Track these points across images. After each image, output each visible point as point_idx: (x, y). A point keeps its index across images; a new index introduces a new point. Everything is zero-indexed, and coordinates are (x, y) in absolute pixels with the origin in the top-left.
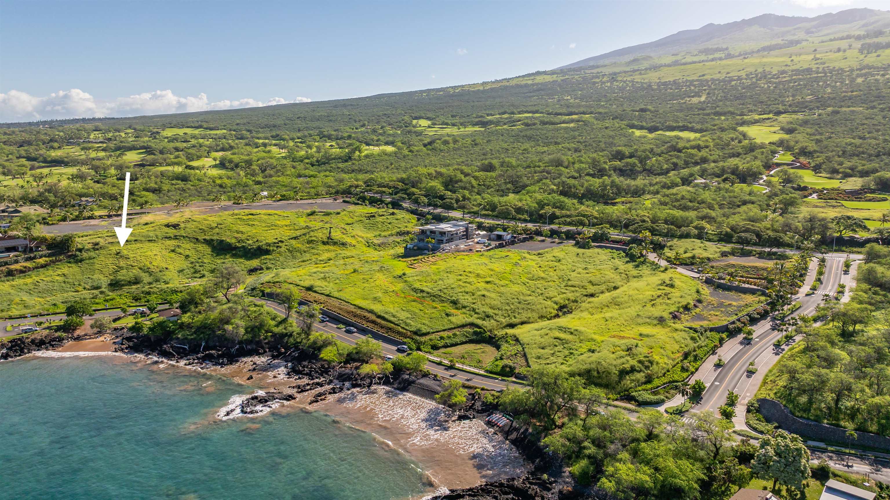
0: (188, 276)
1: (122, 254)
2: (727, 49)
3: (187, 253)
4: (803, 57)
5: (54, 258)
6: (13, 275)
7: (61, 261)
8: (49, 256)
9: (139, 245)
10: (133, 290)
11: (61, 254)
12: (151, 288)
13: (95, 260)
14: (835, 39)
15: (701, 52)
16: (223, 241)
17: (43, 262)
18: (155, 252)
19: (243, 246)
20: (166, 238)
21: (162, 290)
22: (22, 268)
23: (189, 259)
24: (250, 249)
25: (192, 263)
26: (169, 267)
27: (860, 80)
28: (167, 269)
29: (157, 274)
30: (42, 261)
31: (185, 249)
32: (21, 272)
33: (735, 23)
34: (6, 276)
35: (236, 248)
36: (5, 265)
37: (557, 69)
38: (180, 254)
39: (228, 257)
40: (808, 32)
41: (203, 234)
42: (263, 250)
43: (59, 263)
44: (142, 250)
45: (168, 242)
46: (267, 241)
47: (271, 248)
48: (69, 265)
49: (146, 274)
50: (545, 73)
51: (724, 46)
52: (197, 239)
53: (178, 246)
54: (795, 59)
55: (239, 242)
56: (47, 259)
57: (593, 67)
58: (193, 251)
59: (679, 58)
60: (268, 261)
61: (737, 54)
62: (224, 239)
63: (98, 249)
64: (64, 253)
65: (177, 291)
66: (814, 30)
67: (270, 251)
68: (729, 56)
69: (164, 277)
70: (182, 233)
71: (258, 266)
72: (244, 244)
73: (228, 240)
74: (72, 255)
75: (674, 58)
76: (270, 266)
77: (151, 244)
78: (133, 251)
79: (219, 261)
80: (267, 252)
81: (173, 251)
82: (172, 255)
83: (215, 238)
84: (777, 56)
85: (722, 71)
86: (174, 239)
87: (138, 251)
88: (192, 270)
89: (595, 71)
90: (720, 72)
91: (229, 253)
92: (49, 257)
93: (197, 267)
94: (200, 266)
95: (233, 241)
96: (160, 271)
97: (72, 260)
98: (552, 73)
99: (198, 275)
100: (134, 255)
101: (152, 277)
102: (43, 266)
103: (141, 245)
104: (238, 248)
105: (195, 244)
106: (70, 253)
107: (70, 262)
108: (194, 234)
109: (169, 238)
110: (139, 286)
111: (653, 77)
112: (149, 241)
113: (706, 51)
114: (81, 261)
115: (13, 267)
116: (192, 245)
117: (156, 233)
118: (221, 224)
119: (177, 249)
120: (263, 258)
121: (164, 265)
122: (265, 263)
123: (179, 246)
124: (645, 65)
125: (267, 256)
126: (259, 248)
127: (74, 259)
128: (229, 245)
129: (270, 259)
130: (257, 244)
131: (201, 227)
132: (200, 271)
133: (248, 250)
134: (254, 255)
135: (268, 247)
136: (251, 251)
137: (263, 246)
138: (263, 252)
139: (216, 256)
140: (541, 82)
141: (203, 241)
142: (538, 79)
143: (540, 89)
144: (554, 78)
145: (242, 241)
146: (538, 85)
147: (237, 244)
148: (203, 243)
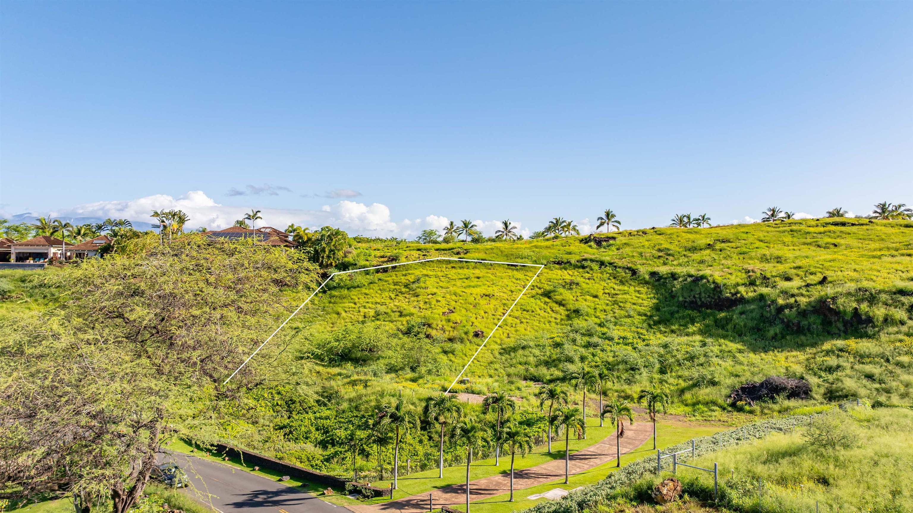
16: (702, 278)
19: (762, 297)
20: (558, 263)
24: (780, 309)
28: (477, 335)
31: (585, 294)
35: (731, 302)
38: (562, 303)
39: (697, 328)
41: (659, 261)
42: (837, 313)
46: (865, 284)
47: (879, 312)
52: (634, 272)
53: (571, 283)
55: (752, 282)
58: (604, 301)
60: (845, 362)
63: (385, 270)
67: (869, 320)
70: (608, 254)
71: (789, 375)
76: (849, 384)
80: (857, 326)
81: (547, 294)
82: (539, 303)
91: (706, 317)
94: (589, 345)
99: (552, 372)
104: (742, 300)
105: (621, 283)
106: (322, 271)
108: (635, 259)
109: (566, 264)
117: (546, 251)
119: (561, 291)
120: (827, 346)
122: (830, 370)
123: (570, 285)
126: (823, 309)
128: (717, 290)
129: (861, 357)
130: (817, 293)
133: (773, 312)
134: (799, 330)
135: (864, 307)
136: (784, 315)
137: (841, 301)
138: (840, 325)
139: (658, 322)
141: (648, 278)
145: (767, 281)
147: (743, 289)
148: (646, 283)
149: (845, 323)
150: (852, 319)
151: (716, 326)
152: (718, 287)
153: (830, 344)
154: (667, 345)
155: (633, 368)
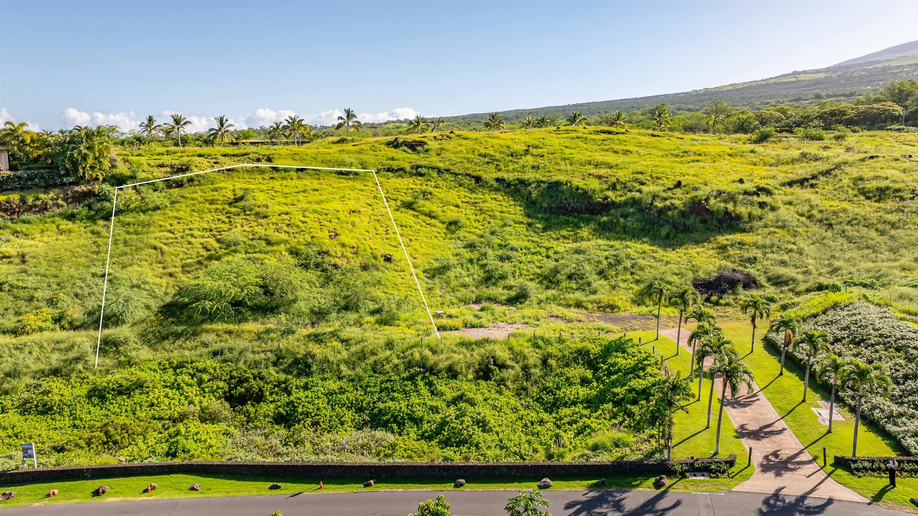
0: (462, 293)
1: (249, 202)
3: (452, 214)
9: (308, 182)
10: (240, 344)
12: (317, 339)
13: (157, 216)
16: (558, 184)
18: (352, 205)
20: (389, 170)
21: (362, 356)
23: (461, 233)
24: (661, 212)
25: (471, 246)
26: (396, 256)
28: (388, 259)
29: (350, 279)
31: (445, 203)
35: (606, 206)
37: (833, 67)
38: (431, 215)
39: (585, 232)
41: (492, 167)
42: (711, 213)
43: (31, 217)
44: (316, 197)
45: (395, 182)
47: (742, 210)
48: (66, 225)
49: (313, 275)
50: (805, 72)
52: (478, 179)
53: (424, 193)
55: (613, 187)
57: (871, 63)
58: (470, 211)
62: (562, 178)
63: (179, 185)
64: (62, 186)
65: (432, 370)
67: (738, 217)
69: (378, 293)
70: (434, 160)
71: (725, 269)
72: (637, 195)
73: (577, 182)
74: (88, 194)
77: (345, 183)
78: (286, 195)
79: (561, 247)
81: (409, 206)
82: (407, 217)
83: (530, 175)
86: (411, 175)
87: (301, 196)
88: (477, 273)
89: (880, 66)
91: (587, 222)
93: (492, 262)
94: (502, 259)
95: (594, 184)
96: (365, 268)
97: (81, 209)
98: (827, 70)
99: (498, 291)
100: (285, 209)
101: (331, 289)
103: (315, 184)
104: (614, 204)
105: (472, 191)
106: (83, 188)
107: (71, 217)
108: (467, 165)
109: (399, 171)
110: (271, 323)
112: (341, 173)
114: (110, 214)
116: (463, 192)
117: (363, 157)
118: (537, 147)
119: (421, 202)
120: (723, 241)
121: (382, 249)
125: (738, 237)
126: (697, 206)
127: (87, 206)
128: (585, 195)
130: (684, 195)
131: (483, 151)
132: (503, 277)
133: (656, 214)
134: (687, 229)
135: (730, 206)
136: (667, 216)
137: (712, 201)
138: (715, 222)
139: (545, 230)
140: (807, 79)
141: (495, 184)
142: (802, 77)
143: (816, 83)
144: (822, 75)
145: (625, 186)
146: (809, 81)
147: (610, 194)
148: (497, 190)
149: (720, 221)
150: (723, 217)
151: (603, 229)
152: (585, 192)
153: (722, 239)
154: (578, 252)
155: (570, 277)
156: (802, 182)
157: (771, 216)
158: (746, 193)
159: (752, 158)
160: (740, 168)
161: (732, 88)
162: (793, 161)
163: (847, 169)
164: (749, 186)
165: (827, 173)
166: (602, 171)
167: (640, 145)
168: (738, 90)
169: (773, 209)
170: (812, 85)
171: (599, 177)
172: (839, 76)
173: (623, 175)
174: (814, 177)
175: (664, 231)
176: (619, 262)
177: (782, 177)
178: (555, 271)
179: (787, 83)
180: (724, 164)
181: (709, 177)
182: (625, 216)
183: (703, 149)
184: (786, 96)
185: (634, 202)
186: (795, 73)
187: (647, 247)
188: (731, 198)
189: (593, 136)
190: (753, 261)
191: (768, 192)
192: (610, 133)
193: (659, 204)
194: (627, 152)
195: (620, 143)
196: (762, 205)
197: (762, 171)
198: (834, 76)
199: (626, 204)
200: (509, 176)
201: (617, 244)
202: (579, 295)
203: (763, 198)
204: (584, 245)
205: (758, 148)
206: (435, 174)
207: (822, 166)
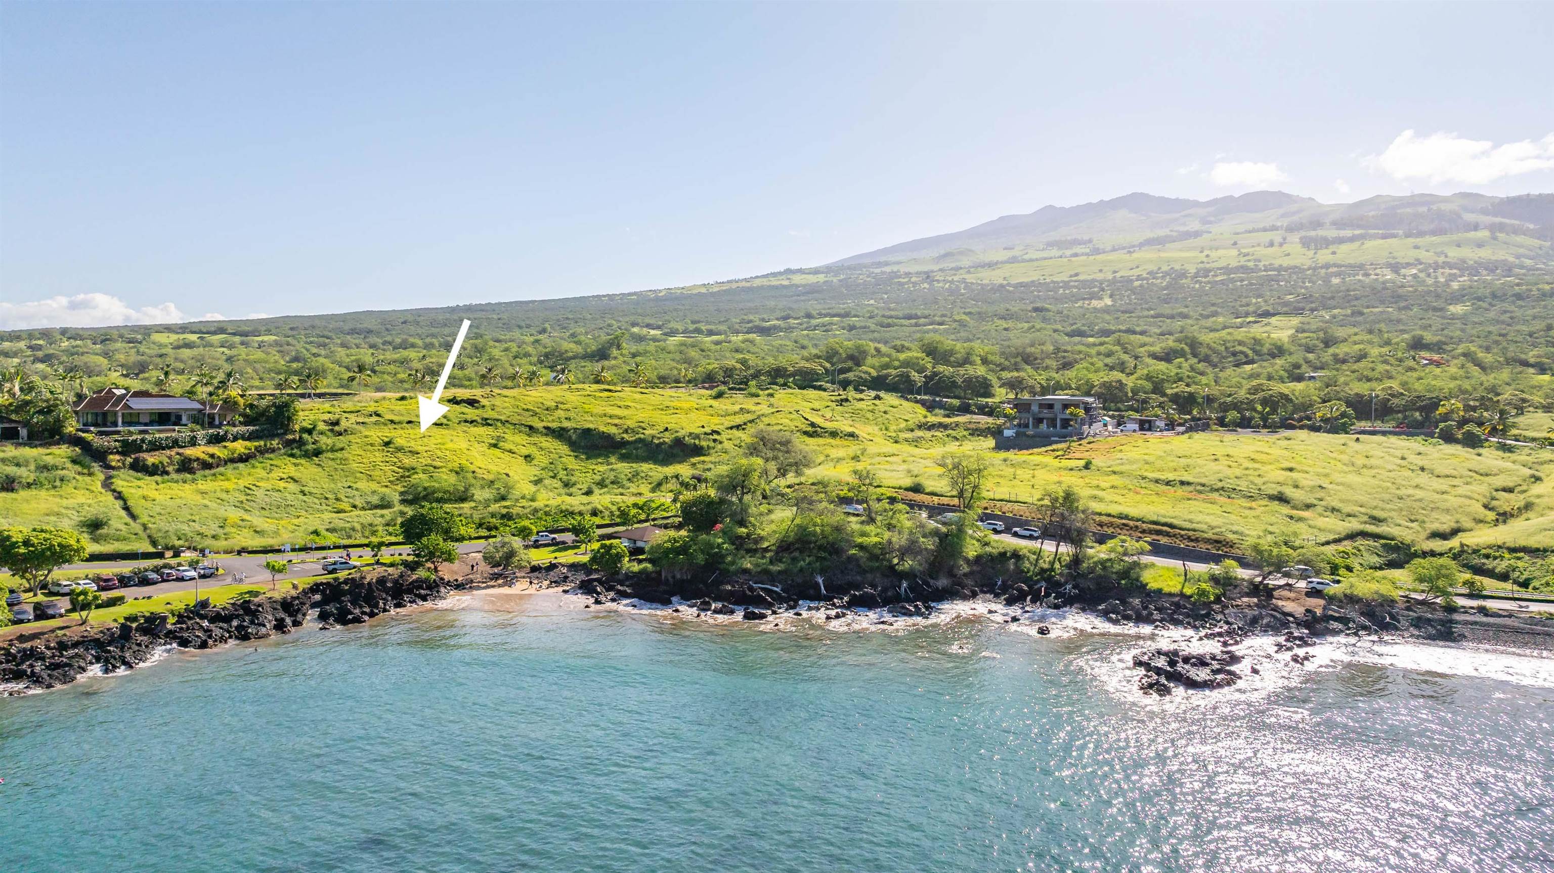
0: (556, 492)
2: (1090, 241)
3: (525, 451)
4: (1221, 252)
5: (262, 443)
6: (191, 471)
7: (273, 451)
8: (250, 437)
11: (272, 436)
13: (346, 454)
14: (1254, 231)
15: (1050, 244)
16: (589, 430)
17: (243, 450)
20: (466, 422)
22: (207, 458)
23: (535, 462)
24: (658, 445)
25: (547, 469)
26: (510, 474)
27: (1336, 281)
28: (507, 475)
30: (240, 447)
31: (516, 443)
32: (206, 466)
33: (1090, 204)
34: (178, 471)
35: (623, 444)
36: (173, 447)
38: (511, 451)
39: (613, 459)
40: (1205, 221)
41: (537, 419)
42: (687, 445)
43: (271, 456)
44: (434, 440)
45: (477, 430)
46: (690, 430)
47: (704, 444)
48: (294, 460)
50: (800, 271)
51: (1086, 238)
52: (531, 427)
53: (499, 437)
54: (1214, 254)
55: (626, 431)
56: (248, 444)
57: (879, 264)
58: (534, 448)
59: (1016, 252)
61: (1109, 248)
62: (591, 426)
64: (278, 435)
66: (1212, 219)
67: (702, 448)
68: (1097, 251)
72: (642, 436)
73: (602, 428)
74: (294, 440)
75: (1010, 254)
79: (602, 468)
80: (698, 451)
81: (495, 446)
82: (497, 453)
83: (566, 424)
84: (1181, 250)
85: (1105, 269)
86: (483, 425)
87: (426, 440)
89: (888, 269)
90: (1101, 271)
91: (613, 453)
92: (249, 439)
95: (613, 430)
97: (297, 451)
98: (816, 271)
102: (244, 459)
104: (628, 442)
105: (530, 435)
106: (291, 437)
107: (293, 455)
111: (995, 277)
112: (436, 424)
113: (1058, 244)
114: (317, 453)
115: (190, 452)
116: (524, 436)
119: (501, 443)
121: (500, 469)
123: (501, 438)
124: (965, 262)
125: (702, 458)
126: (678, 442)
127: (299, 448)
128: (608, 437)
130: (670, 435)
131: (525, 407)
132: (575, 484)
133: (655, 447)
134: (673, 455)
135: (697, 442)
136: (662, 448)
137: (687, 438)
138: (689, 450)
139: (587, 459)
140: (803, 282)
141: (544, 431)
142: (797, 279)
143: (812, 290)
144: (821, 278)
145: (633, 431)
146: (804, 286)
147: (625, 436)
148: (546, 435)
149: (692, 450)
150: (693, 447)
151: (624, 457)
152: (609, 435)
153: (694, 460)
154: (612, 470)
155: (612, 483)
156: (738, 427)
157: (720, 446)
158: (706, 434)
159: (710, 411)
160: (703, 418)
161: (704, 290)
162: (735, 413)
163: (763, 419)
164: (707, 430)
165: (751, 421)
166: (617, 421)
167: (634, 401)
168: (713, 294)
169: (721, 443)
170: (808, 293)
171: (616, 425)
172: (840, 281)
173: (631, 423)
174: (745, 424)
175: (661, 457)
176: (638, 474)
177: (728, 424)
178: (603, 480)
179: (776, 288)
180: (693, 415)
181: (684, 425)
182: (636, 449)
183: (678, 404)
184: (773, 310)
185: (640, 440)
186: (789, 271)
187: (652, 466)
188: (697, 437)
189: (598, 394)
190: (709, 470)
191: (718, 433)
192: (610, 391)
193: (656, 441)
194: (627, 407)
195: (621, 399)
196: (715, 441)
197: (716, 420)
198: (835, 280)
199: (636, 441)
200: (554, 425)
201: (634, 465)
202: (621, 490)
203: (715, 437)
204: (615, 467)
205: (714, 403)
206: (499, 424)
207: (750, 417)
